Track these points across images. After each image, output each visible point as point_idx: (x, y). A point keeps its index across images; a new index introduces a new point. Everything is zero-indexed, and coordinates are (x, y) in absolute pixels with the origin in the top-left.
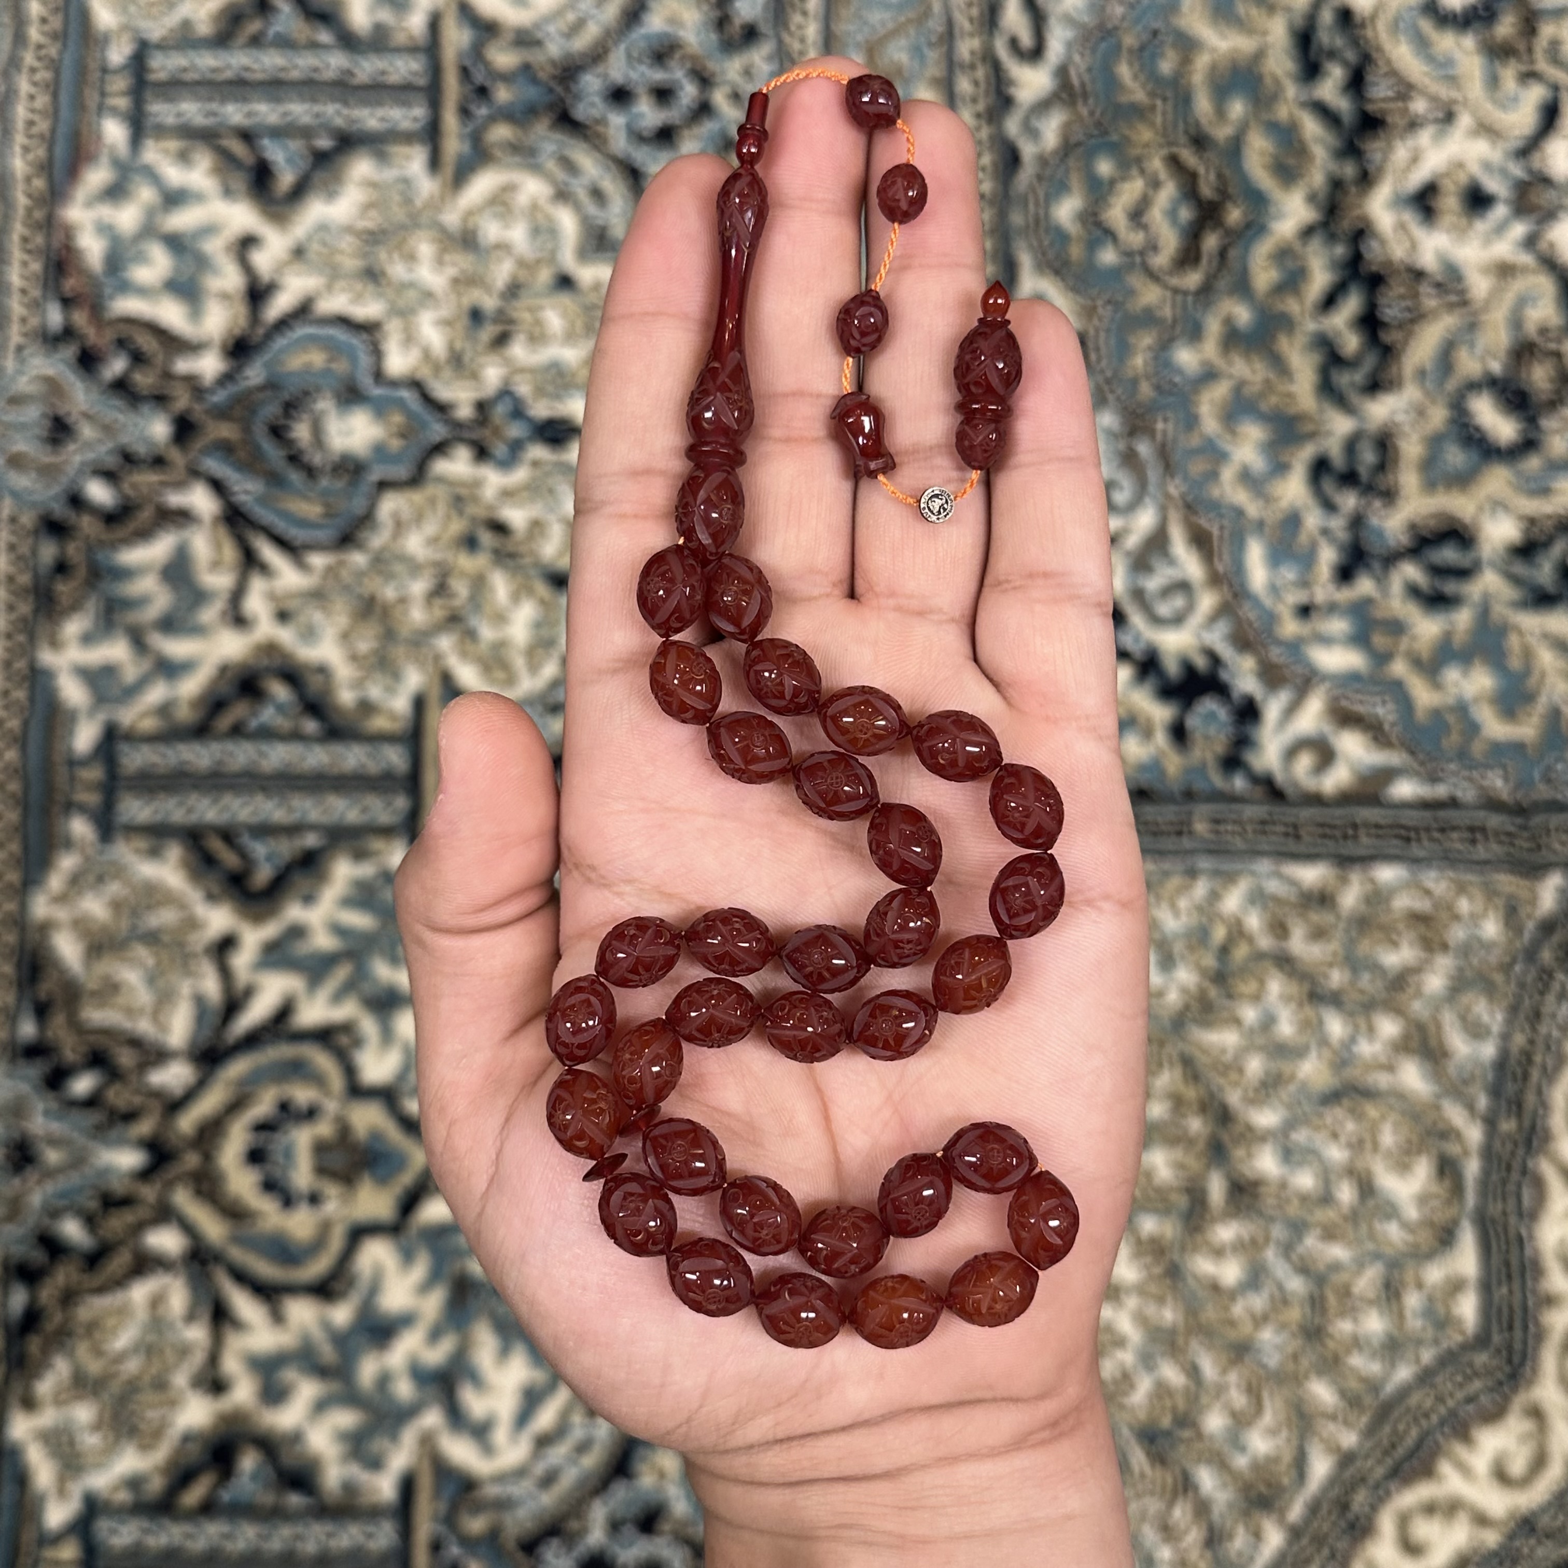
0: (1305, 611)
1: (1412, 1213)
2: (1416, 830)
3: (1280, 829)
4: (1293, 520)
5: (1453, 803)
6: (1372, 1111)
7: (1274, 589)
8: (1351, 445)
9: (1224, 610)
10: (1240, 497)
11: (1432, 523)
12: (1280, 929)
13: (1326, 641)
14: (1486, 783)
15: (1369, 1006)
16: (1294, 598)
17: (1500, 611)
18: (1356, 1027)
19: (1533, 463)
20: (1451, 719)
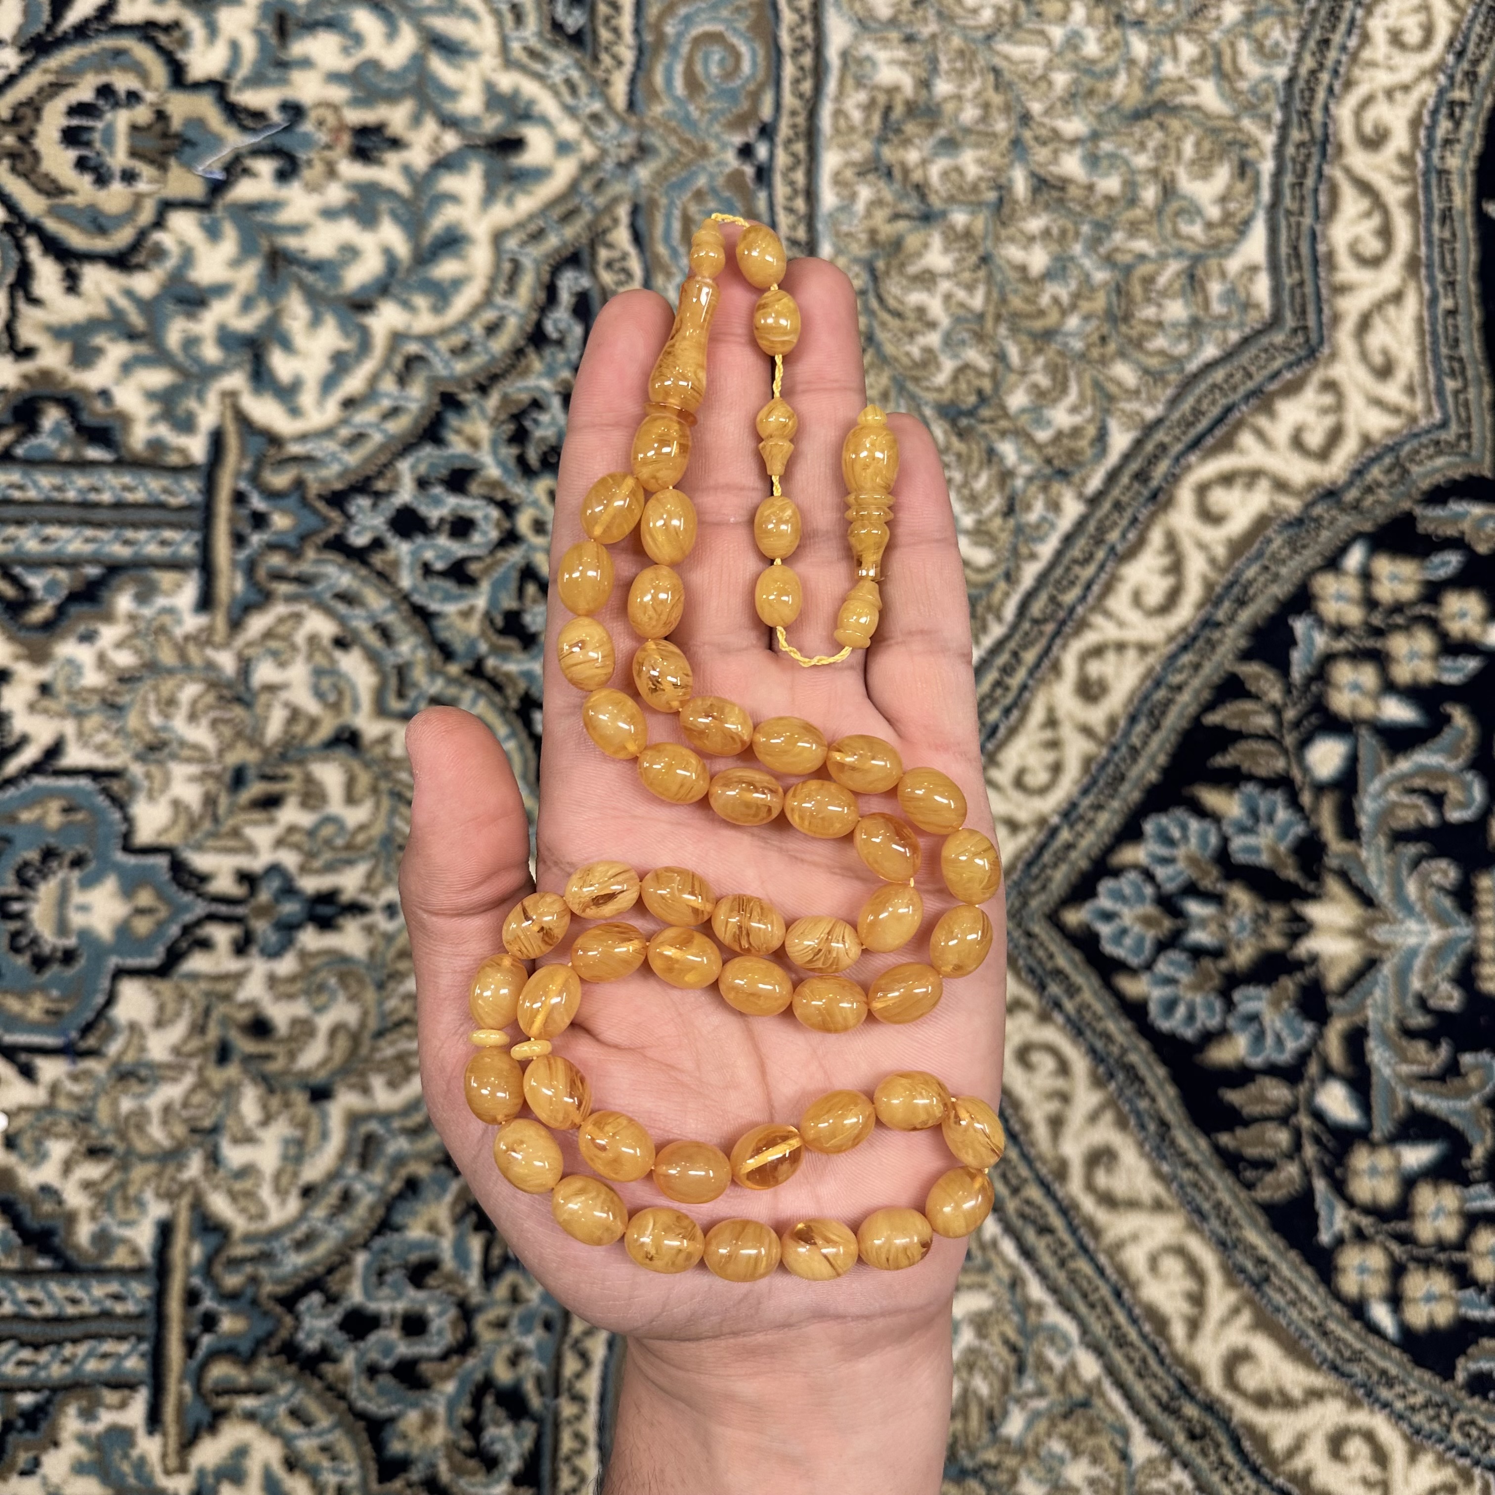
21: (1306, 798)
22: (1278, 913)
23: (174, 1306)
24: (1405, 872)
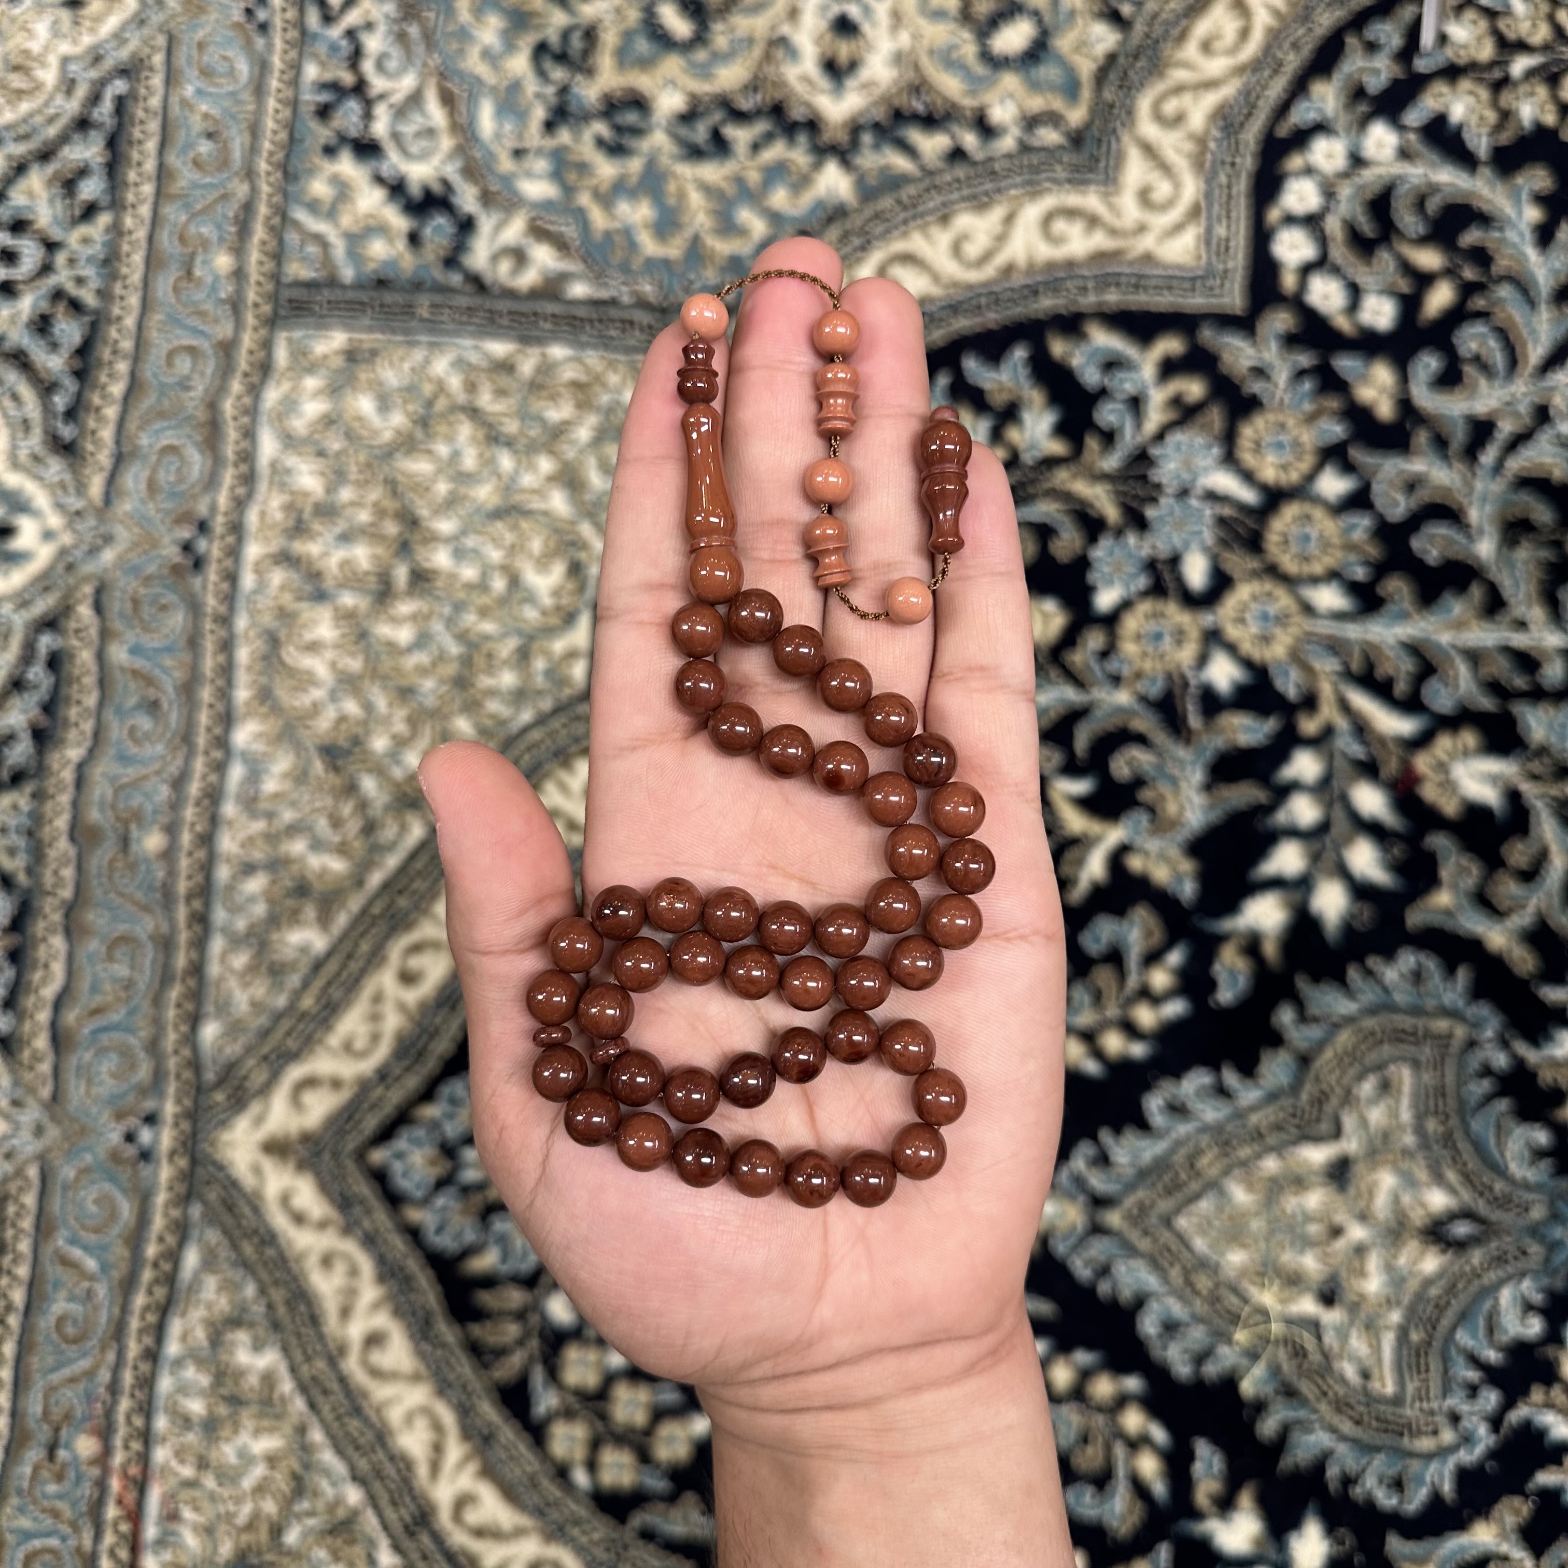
0: (518, 153)
1: (547, 601)
2: (582, 320)
3: (482, 314)
4: (515, 87)
5: (613, 302)
6: (525, 525)
7: (498, 136)
8: (566, 34)
9: (460, 150)
10: (482, 69)
11: (619, 93)
12: (471, 387)
13: (529, 175)
14: (637, 288)
15: (533, 448)
16: (510, 143)
17: (665, 161)
18: (519, 462)
19: (701, 55)
20: (617, 238)
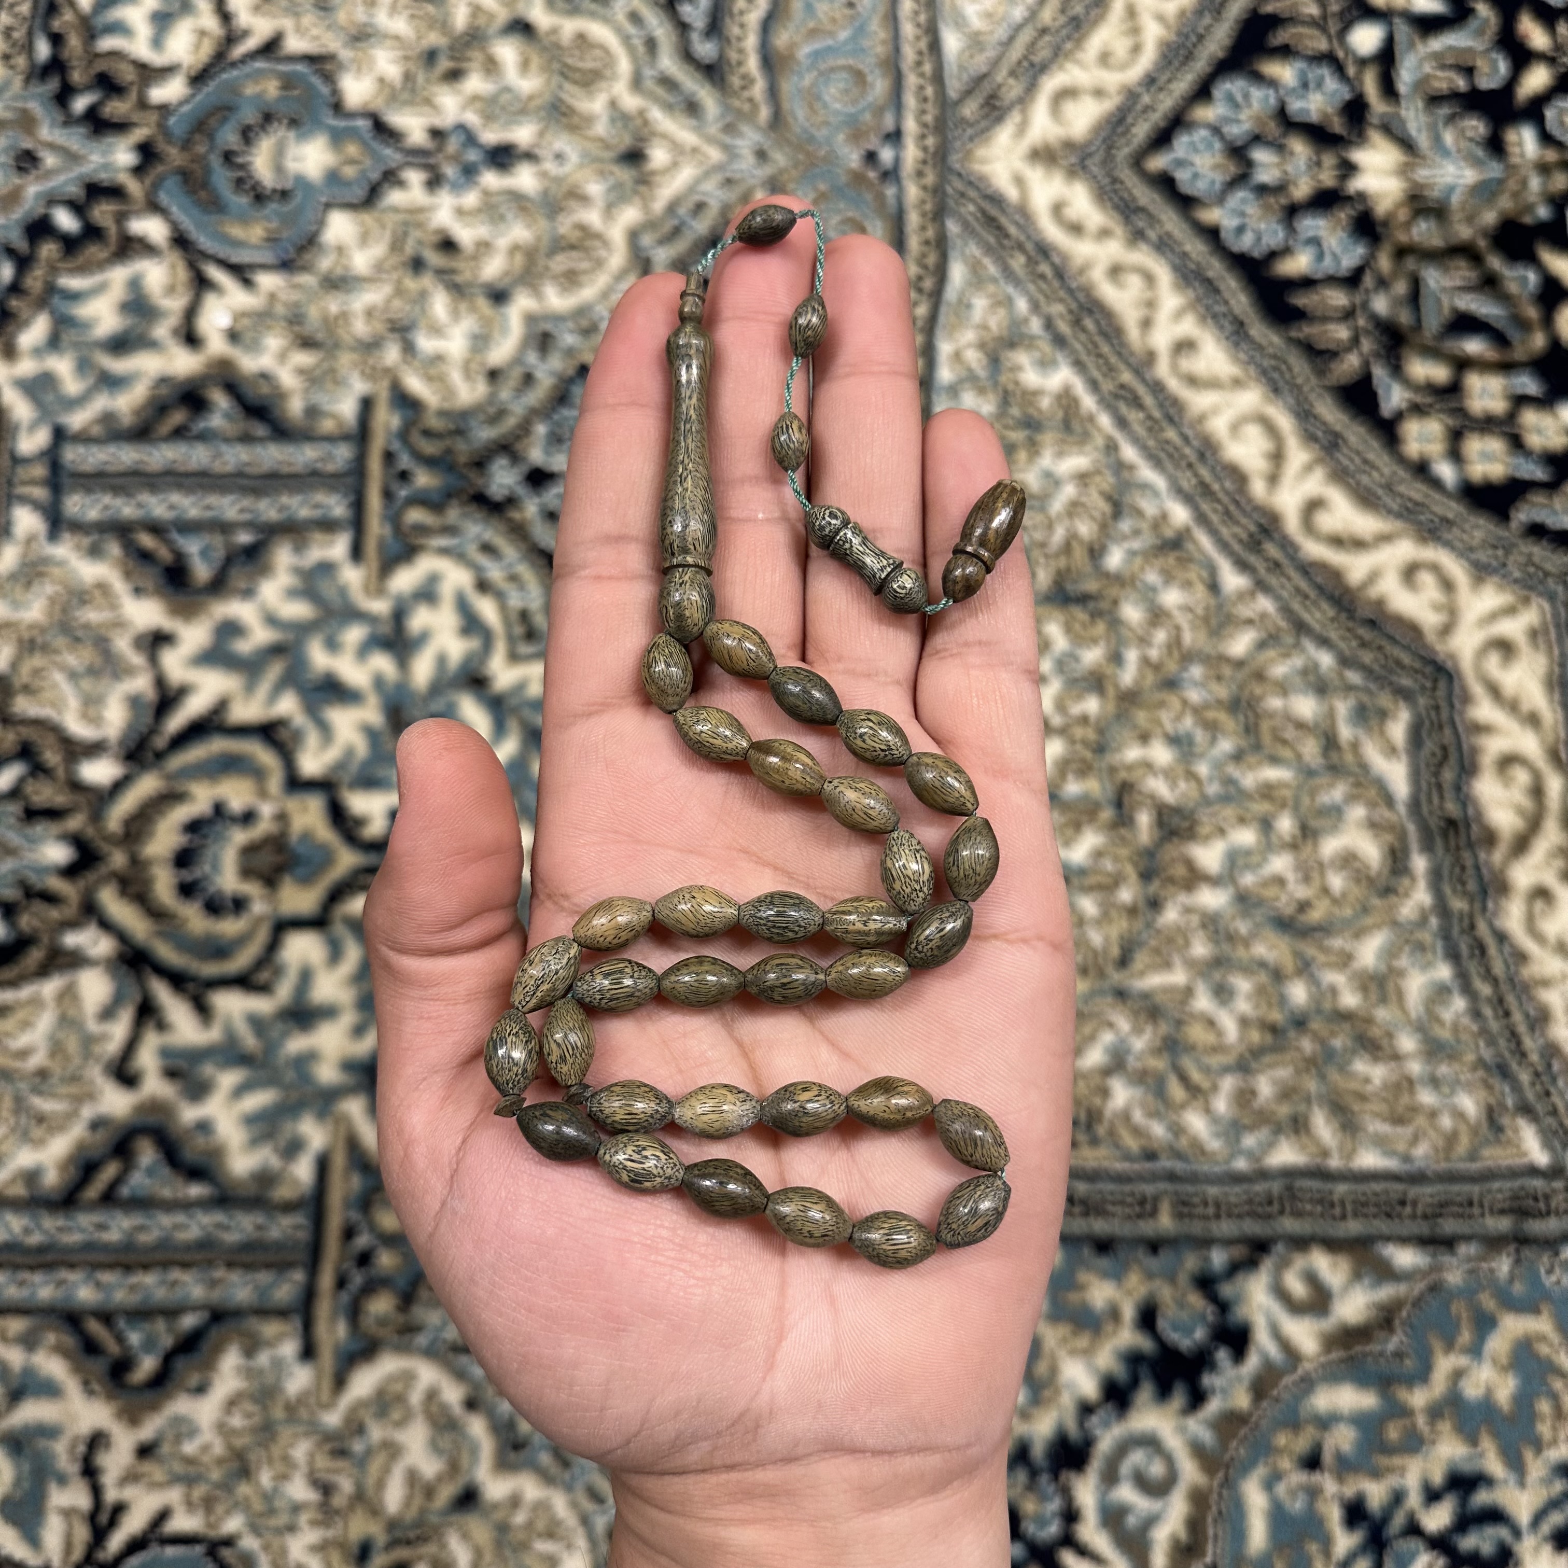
21: (1351, 71)
22: (1329, 160)
23: (375, 465)
24: (1441, 125)
